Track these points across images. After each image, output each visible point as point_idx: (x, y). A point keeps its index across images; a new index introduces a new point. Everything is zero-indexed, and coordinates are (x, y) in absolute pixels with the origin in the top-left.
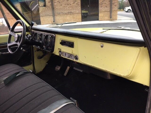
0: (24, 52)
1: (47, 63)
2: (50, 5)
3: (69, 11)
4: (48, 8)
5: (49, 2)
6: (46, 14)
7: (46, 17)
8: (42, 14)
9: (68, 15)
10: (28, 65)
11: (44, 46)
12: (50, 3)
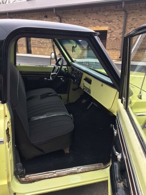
0: (63, 82)
1: (80, 96)
2: (121, 37)
3: (143, 47)
4: (117, 41)
5: (120, 34)
6: (113, 47)
7: (112, 51)
8: (109, 47)
9: (140, 52)
10: (64, 93)
11: (76, 80)
12: (122, 35)
